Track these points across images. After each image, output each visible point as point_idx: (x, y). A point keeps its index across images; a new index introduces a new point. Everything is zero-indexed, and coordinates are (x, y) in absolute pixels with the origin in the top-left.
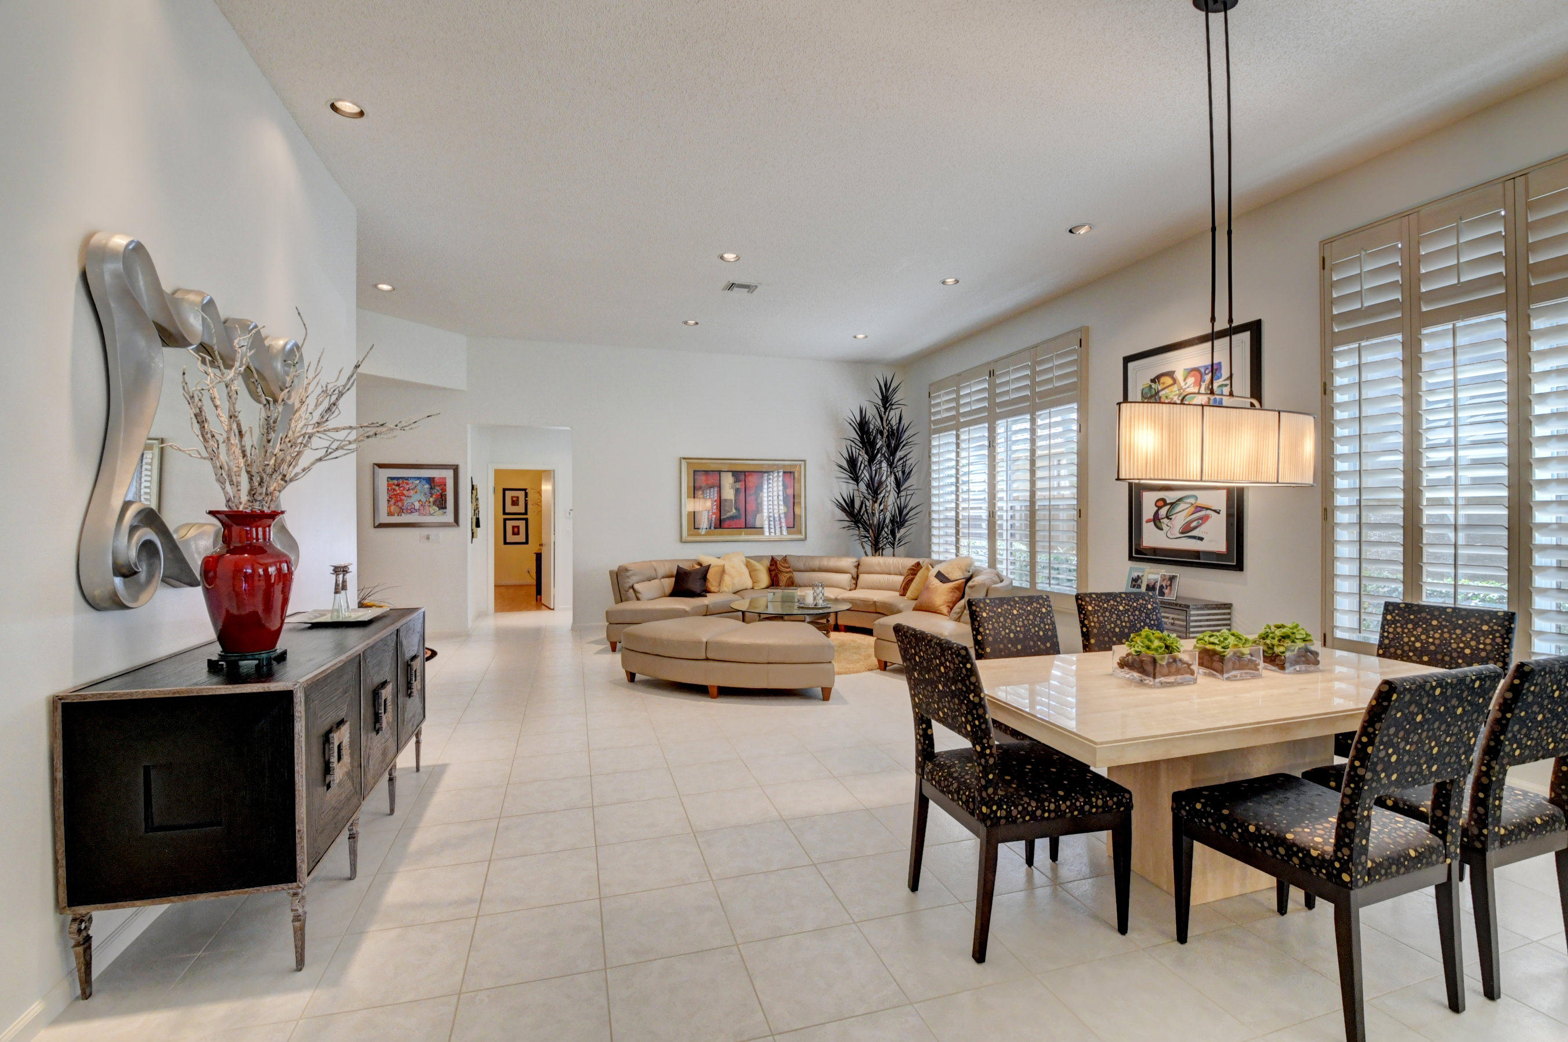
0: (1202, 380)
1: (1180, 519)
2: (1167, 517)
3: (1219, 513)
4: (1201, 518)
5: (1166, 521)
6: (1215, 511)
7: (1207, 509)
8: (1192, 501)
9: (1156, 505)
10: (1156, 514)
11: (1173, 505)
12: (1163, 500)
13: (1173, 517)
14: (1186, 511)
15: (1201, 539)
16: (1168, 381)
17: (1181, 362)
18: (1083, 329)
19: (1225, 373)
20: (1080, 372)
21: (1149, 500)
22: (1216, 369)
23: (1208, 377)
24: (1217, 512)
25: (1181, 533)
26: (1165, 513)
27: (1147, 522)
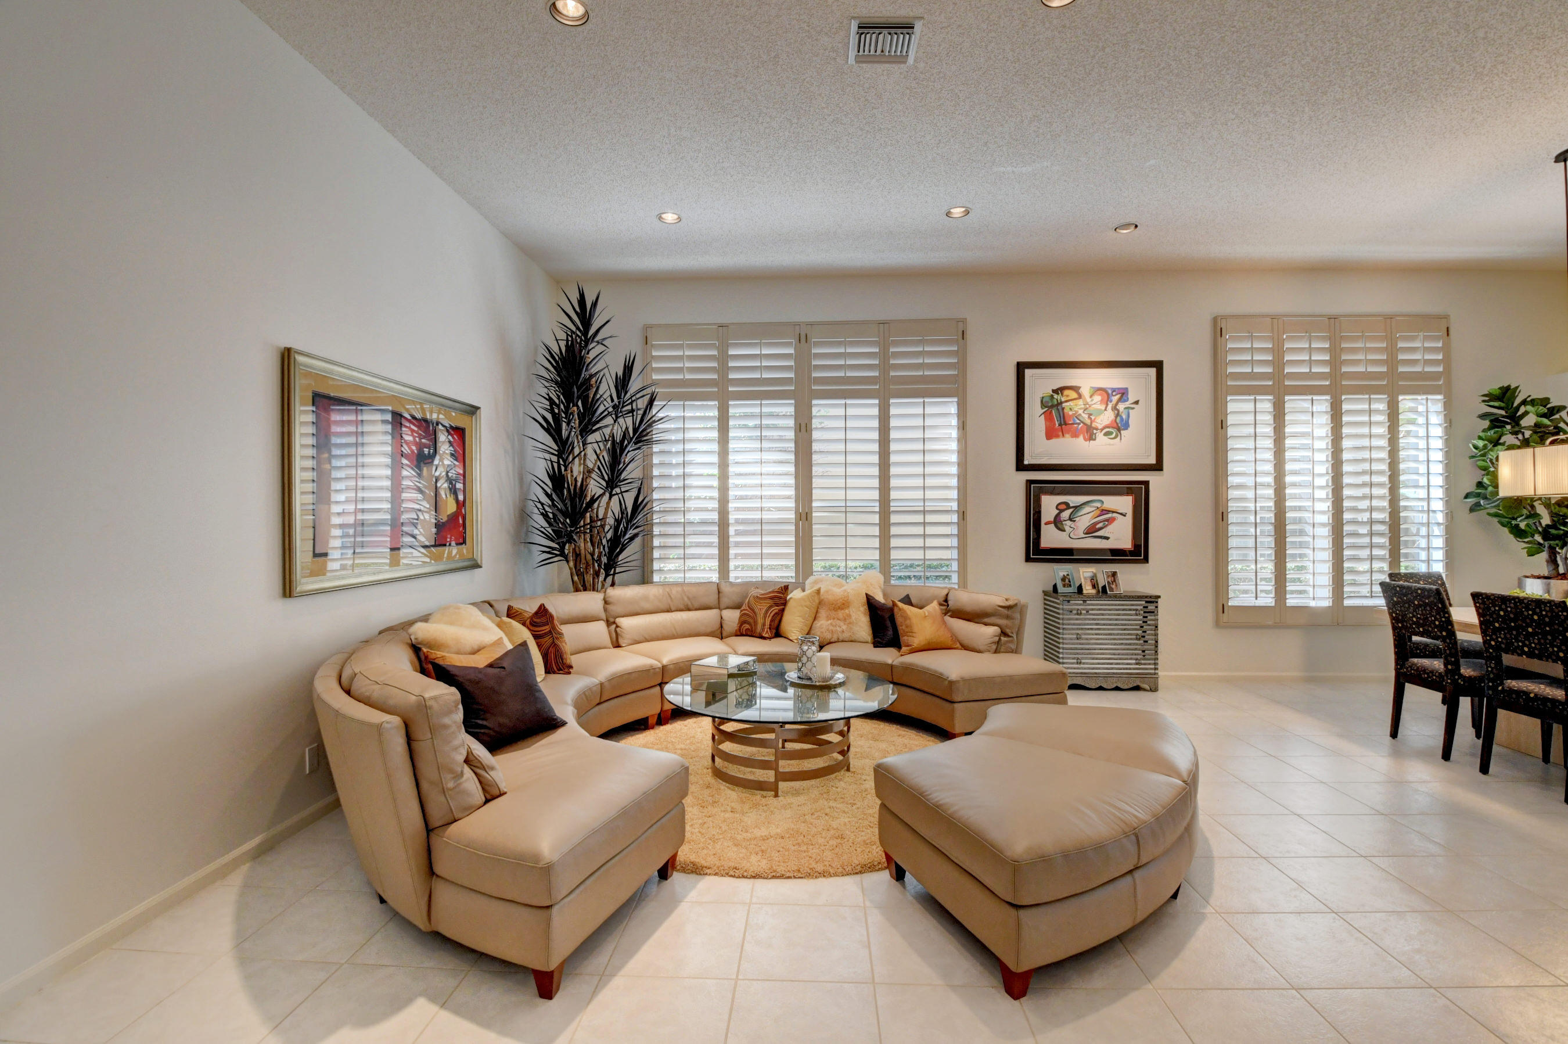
0: (1109, 400)
1: (1085, 520)
2: (1070, 519)
3: (1125, 516)
4: (1107, 520)
5: (1069, 523)
6: (1121, 514)
7: (1113, 512)
8: (1098, 505)
9: (1057, 508)
10: (1057, 516)
11: (1077, 508)
12: (1067, 504)
13: (1077, 519)
14: (1092, 513)
15: (1107, 538)
16: (1073, 394)
17: (1088, 380)
18: (964, 321)
19: (1132, 398)
20: (962, 366)
21: (1049, 504)
22: (1123, 393)
23: (1115, 399)
24: (1124, 515)
25: (1086, 534)
26: (1068, 516)
27: (1046, 524)
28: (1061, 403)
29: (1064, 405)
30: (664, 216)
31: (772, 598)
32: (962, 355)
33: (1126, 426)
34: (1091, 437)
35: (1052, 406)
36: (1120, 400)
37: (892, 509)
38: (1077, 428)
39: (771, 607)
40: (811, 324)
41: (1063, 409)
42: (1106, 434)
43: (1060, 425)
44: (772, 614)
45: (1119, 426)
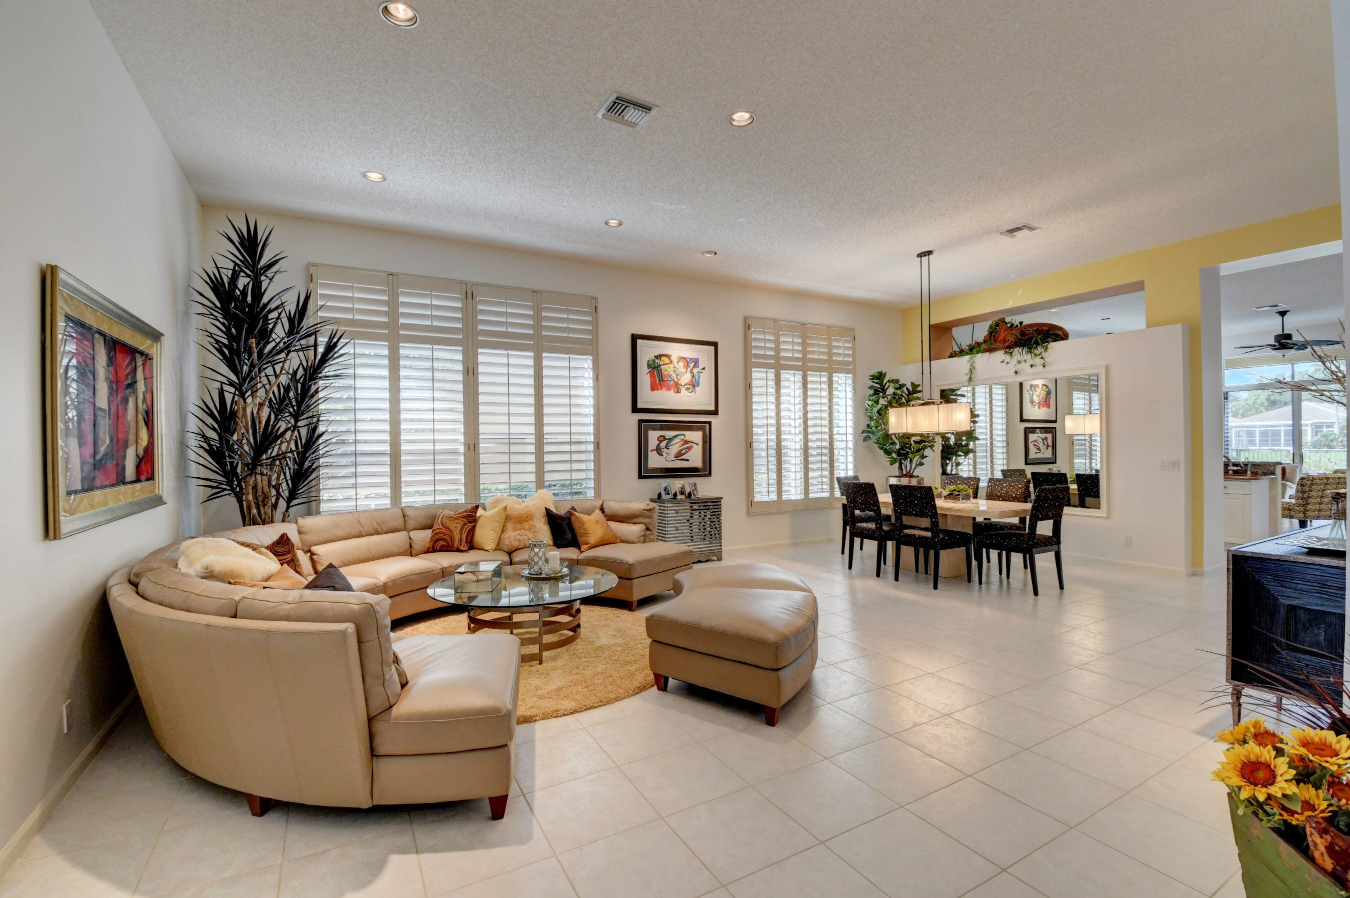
0: (688, 366)
1: (675, 448)
2: (666, 448)
4: (688, 448)
5: (665, 450)
6: (696, 444)
7: (691, 442)
8: (682, 437)
9: (658, 440)
10: (658, 445)
11: (671, 439)
12: (664, 437)
13: (670, 447)
14: (679, 443)
15: (688, 460)
16: (666, 360)
17: (677, 351)
18: (596, 299)
19: (701, 365)
20: (595, 332)
21: (653, 436)
22: (696, 362)
23: (692, 365)
24: (697, 444)
25: (676, 457)
26: (664, 446)
27: (651, 451)
28: (660, 366)
29: (662, 367)
30: (368, 174)
31: (465, 517)
32: (595, 323)
33: (698, 384)
34: (678, 391)
35: (655, 368)
36: (694, 366)
37: (545, 441)
38: (669, 384)
39: (465, 524)
40: (477, 284)
41: (661, 370)
42: (687, 389)
43: (659, 381)
44: (467, 530)
45: (694, 384)
